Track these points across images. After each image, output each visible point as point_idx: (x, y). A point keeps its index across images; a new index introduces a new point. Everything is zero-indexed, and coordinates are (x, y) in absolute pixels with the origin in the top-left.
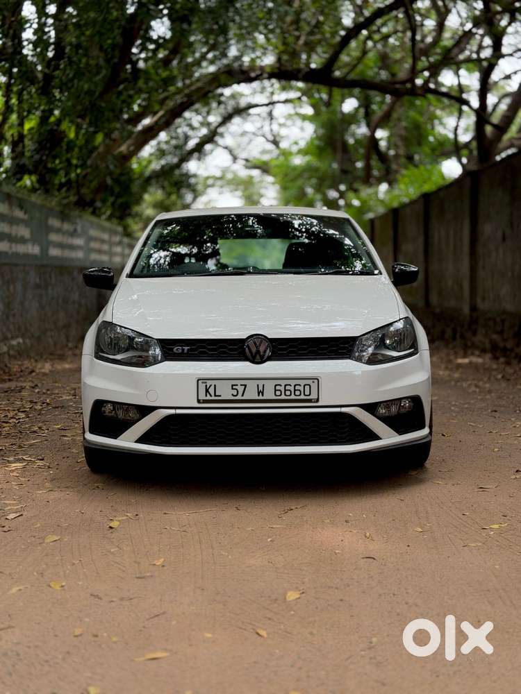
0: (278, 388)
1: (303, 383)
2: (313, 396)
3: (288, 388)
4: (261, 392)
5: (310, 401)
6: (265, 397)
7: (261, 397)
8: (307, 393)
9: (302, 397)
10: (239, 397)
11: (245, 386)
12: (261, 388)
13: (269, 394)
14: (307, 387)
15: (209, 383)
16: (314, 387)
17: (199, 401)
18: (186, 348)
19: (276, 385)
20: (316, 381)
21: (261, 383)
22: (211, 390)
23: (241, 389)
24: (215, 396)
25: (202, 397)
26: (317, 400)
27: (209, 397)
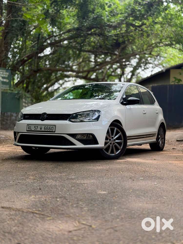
0: (45, 128)
1: (51, 126)
2: (54, 130)
3: (48, 128)
4: (41, 129)
5: (53, 132)
6: (42, 130)
7: (41, 130)
8: (52, 129)
9: (51, 131)
10: (36, 130)
11: (37, 127)
12: (41, 128)
13: (43, 130)
14: (52, 128)
15: (30, 126)
16: (54, 128)
17: (27, 131)
18: (28, 116)
19: (45, 127)
20: (55, 126)
21: (41, 126)
22: (30, 128)
23: (36, 127)
24: (31, 129)
25: (28, 130)
26: (55, 132)
27: (29, 130)
